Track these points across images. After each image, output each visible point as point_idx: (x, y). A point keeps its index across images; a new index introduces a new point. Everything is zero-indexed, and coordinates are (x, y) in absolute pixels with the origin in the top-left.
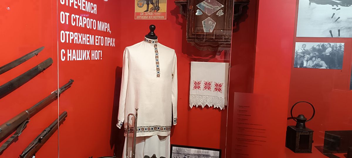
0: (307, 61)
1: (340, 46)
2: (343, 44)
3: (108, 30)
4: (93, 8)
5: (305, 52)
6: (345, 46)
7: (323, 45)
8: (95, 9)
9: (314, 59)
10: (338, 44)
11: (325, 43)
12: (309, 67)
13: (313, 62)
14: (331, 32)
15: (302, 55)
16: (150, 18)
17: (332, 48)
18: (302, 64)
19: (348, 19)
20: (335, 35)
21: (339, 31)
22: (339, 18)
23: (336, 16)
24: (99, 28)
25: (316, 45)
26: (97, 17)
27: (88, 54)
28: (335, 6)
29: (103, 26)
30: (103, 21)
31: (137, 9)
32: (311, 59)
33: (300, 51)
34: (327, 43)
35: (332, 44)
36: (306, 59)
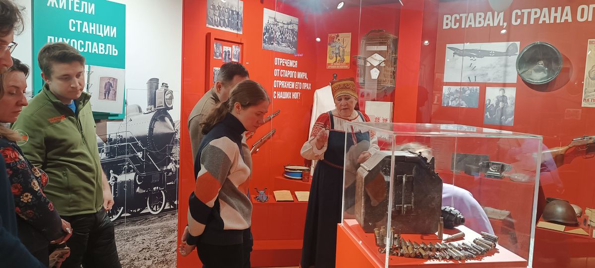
0: (452, 101)
1: (476, 89)
2: (478, 87)
3: (306, 77)
4: (294, 64)
5: (451, 94)
6: (480, 89)
7: (464, 88)
8: (296, 64)
9: (457, 99)
10: (475, 87)
11: (465, 87)
12: (453, 106)
13: (456, 101)
14: (469, 78)
15: (448, 96)
16: (338, 67)
17: (471, 91)
18: (448, 103)
19: (482, 67)
20: (473, 81)
21: (475, 77)
22: (475, 67)
23: (473, 66)
24: (299, 77)
25: (458, 88)
26: (298, 70)
27: (290, 94)
28: (472, 58)
29: (302, 75)
30: (302, 71)
31: (329, 61)
32: (455, 99)
33: (447, 93)
34: (466, 87)
35: (470, 87)
36: (451, 99)
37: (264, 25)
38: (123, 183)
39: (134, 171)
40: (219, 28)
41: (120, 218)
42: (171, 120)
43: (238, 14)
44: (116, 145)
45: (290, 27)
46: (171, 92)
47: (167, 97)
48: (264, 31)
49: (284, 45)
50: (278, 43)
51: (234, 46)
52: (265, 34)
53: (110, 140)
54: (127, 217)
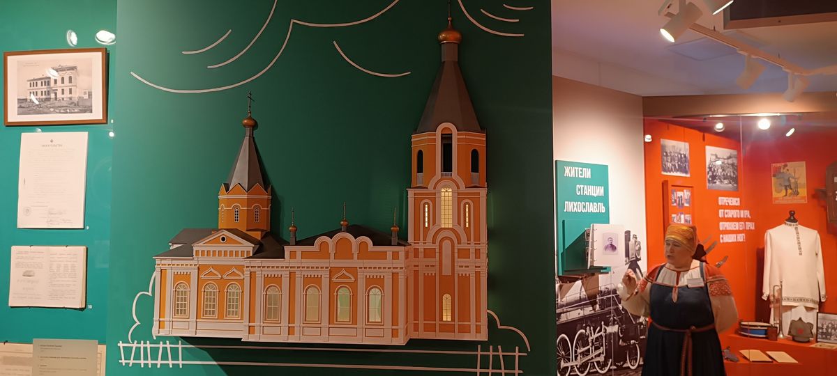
3: (749, 216)
4: (737, 202)
8: (739, 202)
16: (790, 202)
24: (742, 216)
26: (740, 208)
27: (735, 237)
29: (745, 214)
30: (745, 209)
37: (707, 164)
38: (610, 334)
39: (617, 324)
40: (672, 174)
41: (610, 370)
42: (640, 271)
43: (685, 156)
44: (605, 297)
45: (730, 161)
46: (639, 243)
47: (637, 248)
48: (708, 170)
49: (726, 182)
50: (721, 182)
51: (685, 191)
52: (708, 173)
53: (601, 291)
54: (615, 370)
